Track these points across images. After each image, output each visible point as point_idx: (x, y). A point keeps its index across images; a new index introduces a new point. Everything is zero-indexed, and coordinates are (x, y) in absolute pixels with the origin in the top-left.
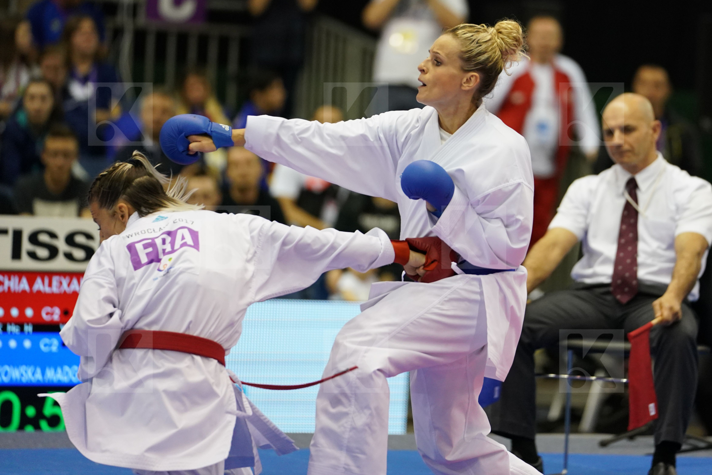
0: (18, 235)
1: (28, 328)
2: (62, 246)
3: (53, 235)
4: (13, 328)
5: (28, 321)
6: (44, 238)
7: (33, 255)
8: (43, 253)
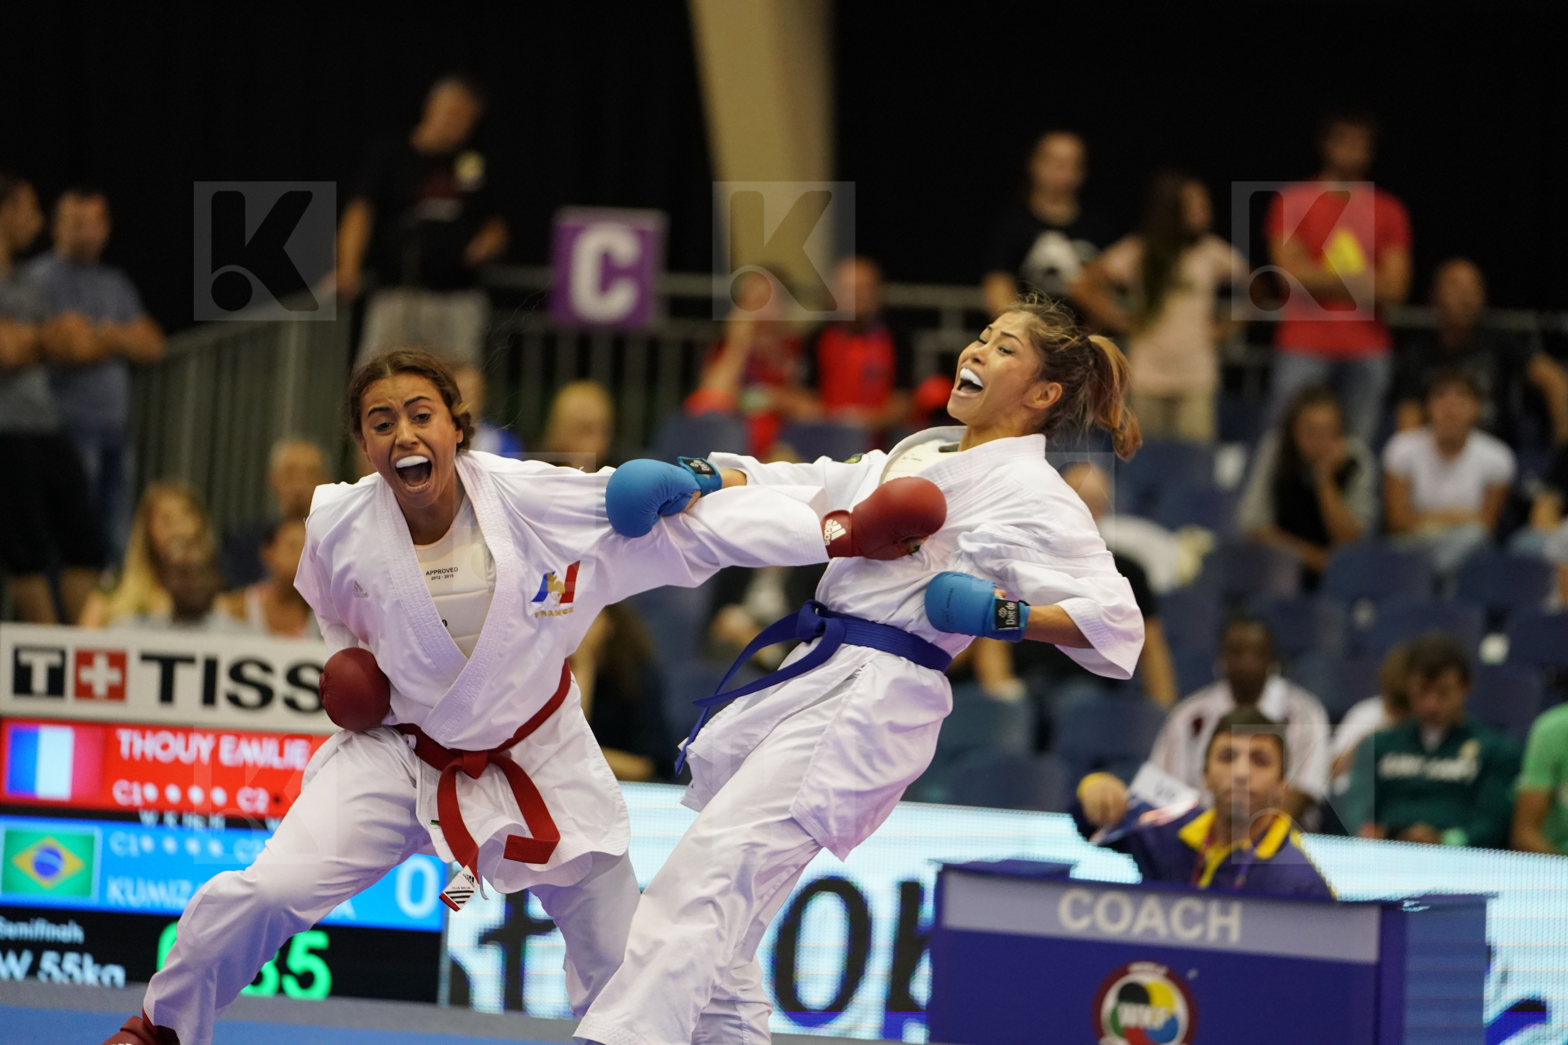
0: (211, 666)
1: (217, 821)
2: (280, 685)
3: (266, 668)
4: (193, 821)
5: (216, 809)
6: (252, 672)
7: (234, 700)
8: (250, 696)
